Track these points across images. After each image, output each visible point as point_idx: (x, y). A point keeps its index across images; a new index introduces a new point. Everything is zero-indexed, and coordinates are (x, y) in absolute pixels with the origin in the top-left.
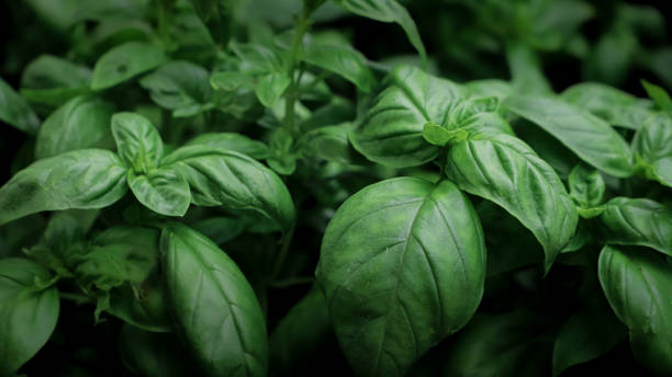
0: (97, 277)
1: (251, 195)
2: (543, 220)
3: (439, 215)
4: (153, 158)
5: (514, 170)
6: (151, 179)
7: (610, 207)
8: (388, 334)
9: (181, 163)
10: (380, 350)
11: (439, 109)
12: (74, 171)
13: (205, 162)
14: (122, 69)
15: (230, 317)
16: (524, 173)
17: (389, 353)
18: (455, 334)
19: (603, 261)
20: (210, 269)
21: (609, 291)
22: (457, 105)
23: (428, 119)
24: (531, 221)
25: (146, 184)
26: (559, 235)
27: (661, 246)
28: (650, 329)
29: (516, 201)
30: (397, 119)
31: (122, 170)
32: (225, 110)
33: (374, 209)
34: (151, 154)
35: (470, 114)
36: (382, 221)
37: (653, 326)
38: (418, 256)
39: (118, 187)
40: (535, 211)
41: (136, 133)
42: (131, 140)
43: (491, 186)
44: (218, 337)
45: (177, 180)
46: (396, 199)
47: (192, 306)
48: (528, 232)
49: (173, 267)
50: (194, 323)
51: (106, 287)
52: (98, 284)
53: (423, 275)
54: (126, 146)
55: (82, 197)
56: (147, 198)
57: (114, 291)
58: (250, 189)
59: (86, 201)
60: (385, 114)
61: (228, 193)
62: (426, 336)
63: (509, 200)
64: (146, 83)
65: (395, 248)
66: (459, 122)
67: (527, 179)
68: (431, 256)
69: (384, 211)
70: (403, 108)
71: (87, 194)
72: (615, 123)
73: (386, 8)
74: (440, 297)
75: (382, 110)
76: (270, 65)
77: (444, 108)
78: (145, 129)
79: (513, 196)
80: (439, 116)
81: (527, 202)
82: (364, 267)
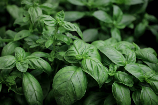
0: (9, 82)
1: (41, 67)
2: (98, 78)
3: (76, 75)
4: (23, 58)
5: (93, 67)
6: (21, 63)
7: (117, 73)
8: (64, 100)
9: (28, 60)
10: (63, 103)
11: (81, 51)
12: (5, 61)
13: (32, 60)
14: (21, 36)
15: (34, 93)
16: (96, 67)
17: (65, 104)
18: (79, 100)
19: (113, 86)
20: (31, 83)
21: (114, 92)
22: (85, 50)
23: (79, 53)
24: (96, 78)
25: (20, 64)
26: (102, 81)
27: (125, 83)
28: (121, 101)
29: (93, 73)
30: (72, 53)
31: (15, 60)
32: (41, 46)
33: (64, 73)
34: (22, 57)
35: (88, 52)
36: (65, 76)
37: (122, 101)
38: (71, 84)
39: (14, 64)
40: (97, 75)
41: (19, 53)
42: (18, 54)
43: (88, 70)
44: (31, 97)
45: (26, 64)
46: (69, 71)
47: (26, 91)
48: (95, 80)
49: (23, 82)
50: (26, 94)
51: (11, 85)
52: (9, 84)
53: (72, 88)
54: (17, 55)
55: (6, 67)
56: (19, 68)
57: (12, 86)
58: (41, 66)
59: (7, 67)
60: (70, 52)
61: (37, 67)
62: (73, 100)
63: (91, 73)
64: (25, 40)
65: (67, 82)
66: (85, 54)
67: (96, 68)
68: (74, 84)
69: (65, 74)
70: (73, 51)
71: (7, 66)
72: (123, 53)
73: (73, 28)
74: (75, 93)
75: (69, 51)
76: (50, 38)
77: (82, 51)
78: (22, 52)
79: (92, 72)
80: (81, 53)
81: (95, 73)
82: (60, 85)
